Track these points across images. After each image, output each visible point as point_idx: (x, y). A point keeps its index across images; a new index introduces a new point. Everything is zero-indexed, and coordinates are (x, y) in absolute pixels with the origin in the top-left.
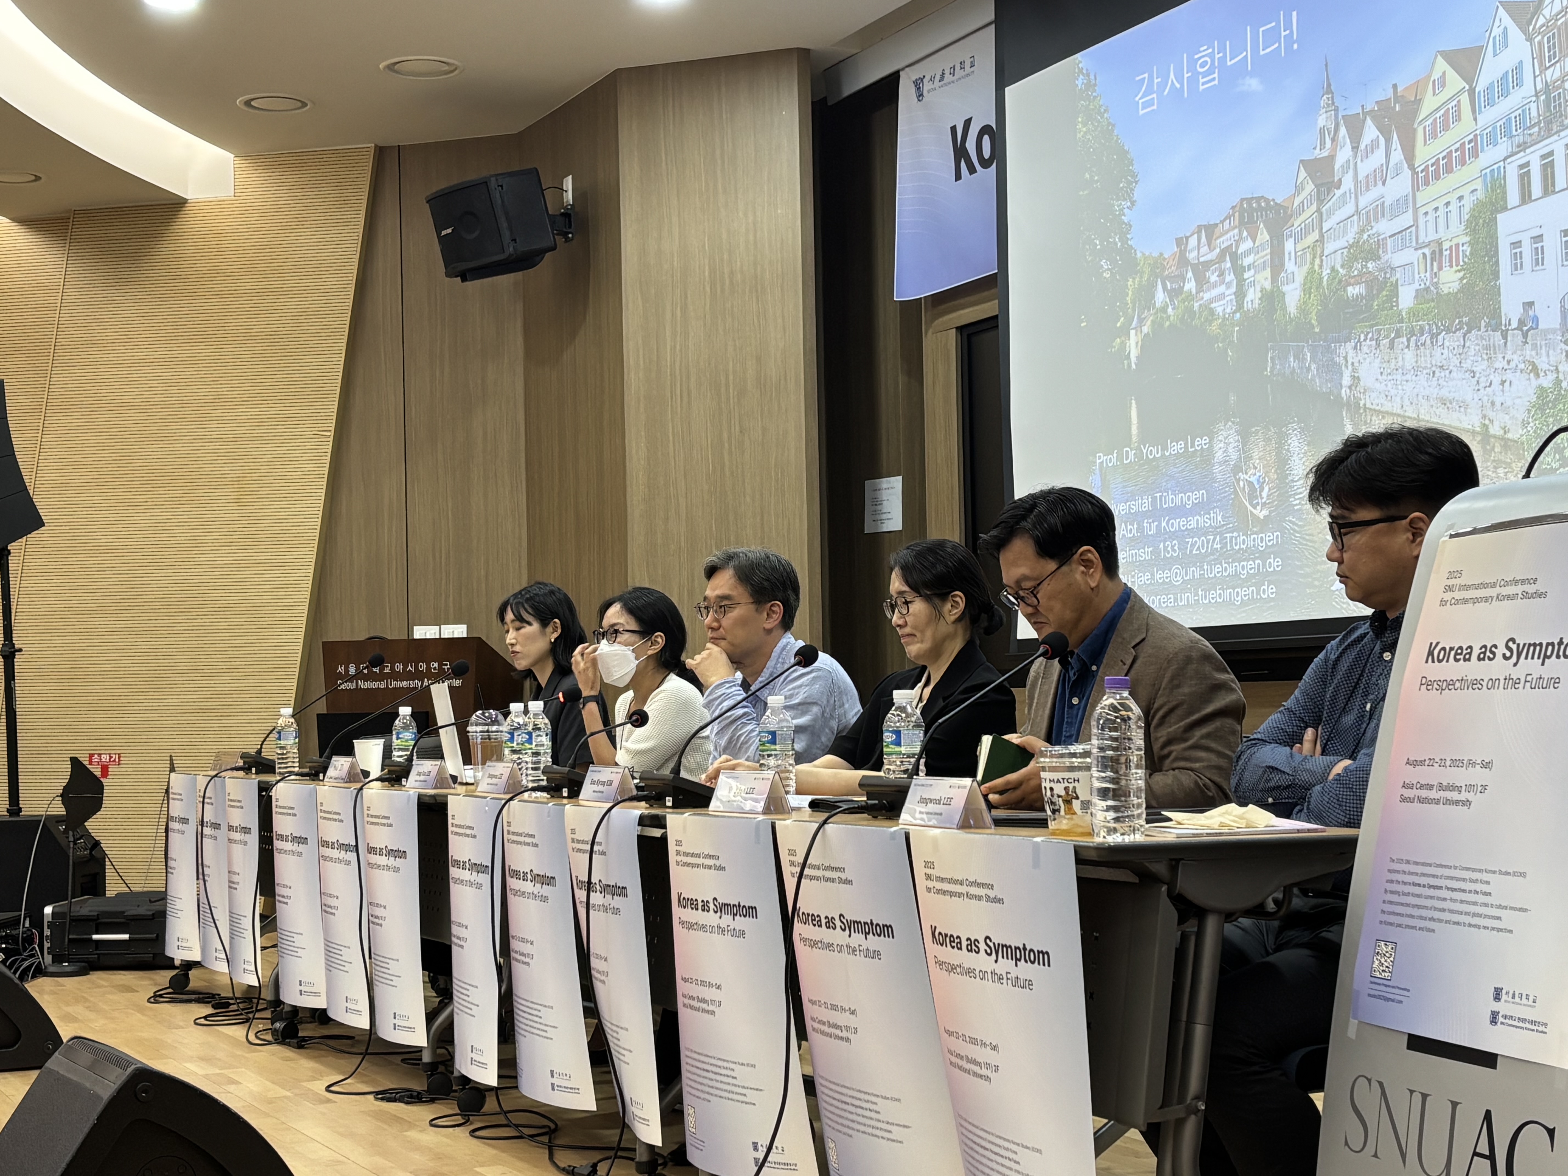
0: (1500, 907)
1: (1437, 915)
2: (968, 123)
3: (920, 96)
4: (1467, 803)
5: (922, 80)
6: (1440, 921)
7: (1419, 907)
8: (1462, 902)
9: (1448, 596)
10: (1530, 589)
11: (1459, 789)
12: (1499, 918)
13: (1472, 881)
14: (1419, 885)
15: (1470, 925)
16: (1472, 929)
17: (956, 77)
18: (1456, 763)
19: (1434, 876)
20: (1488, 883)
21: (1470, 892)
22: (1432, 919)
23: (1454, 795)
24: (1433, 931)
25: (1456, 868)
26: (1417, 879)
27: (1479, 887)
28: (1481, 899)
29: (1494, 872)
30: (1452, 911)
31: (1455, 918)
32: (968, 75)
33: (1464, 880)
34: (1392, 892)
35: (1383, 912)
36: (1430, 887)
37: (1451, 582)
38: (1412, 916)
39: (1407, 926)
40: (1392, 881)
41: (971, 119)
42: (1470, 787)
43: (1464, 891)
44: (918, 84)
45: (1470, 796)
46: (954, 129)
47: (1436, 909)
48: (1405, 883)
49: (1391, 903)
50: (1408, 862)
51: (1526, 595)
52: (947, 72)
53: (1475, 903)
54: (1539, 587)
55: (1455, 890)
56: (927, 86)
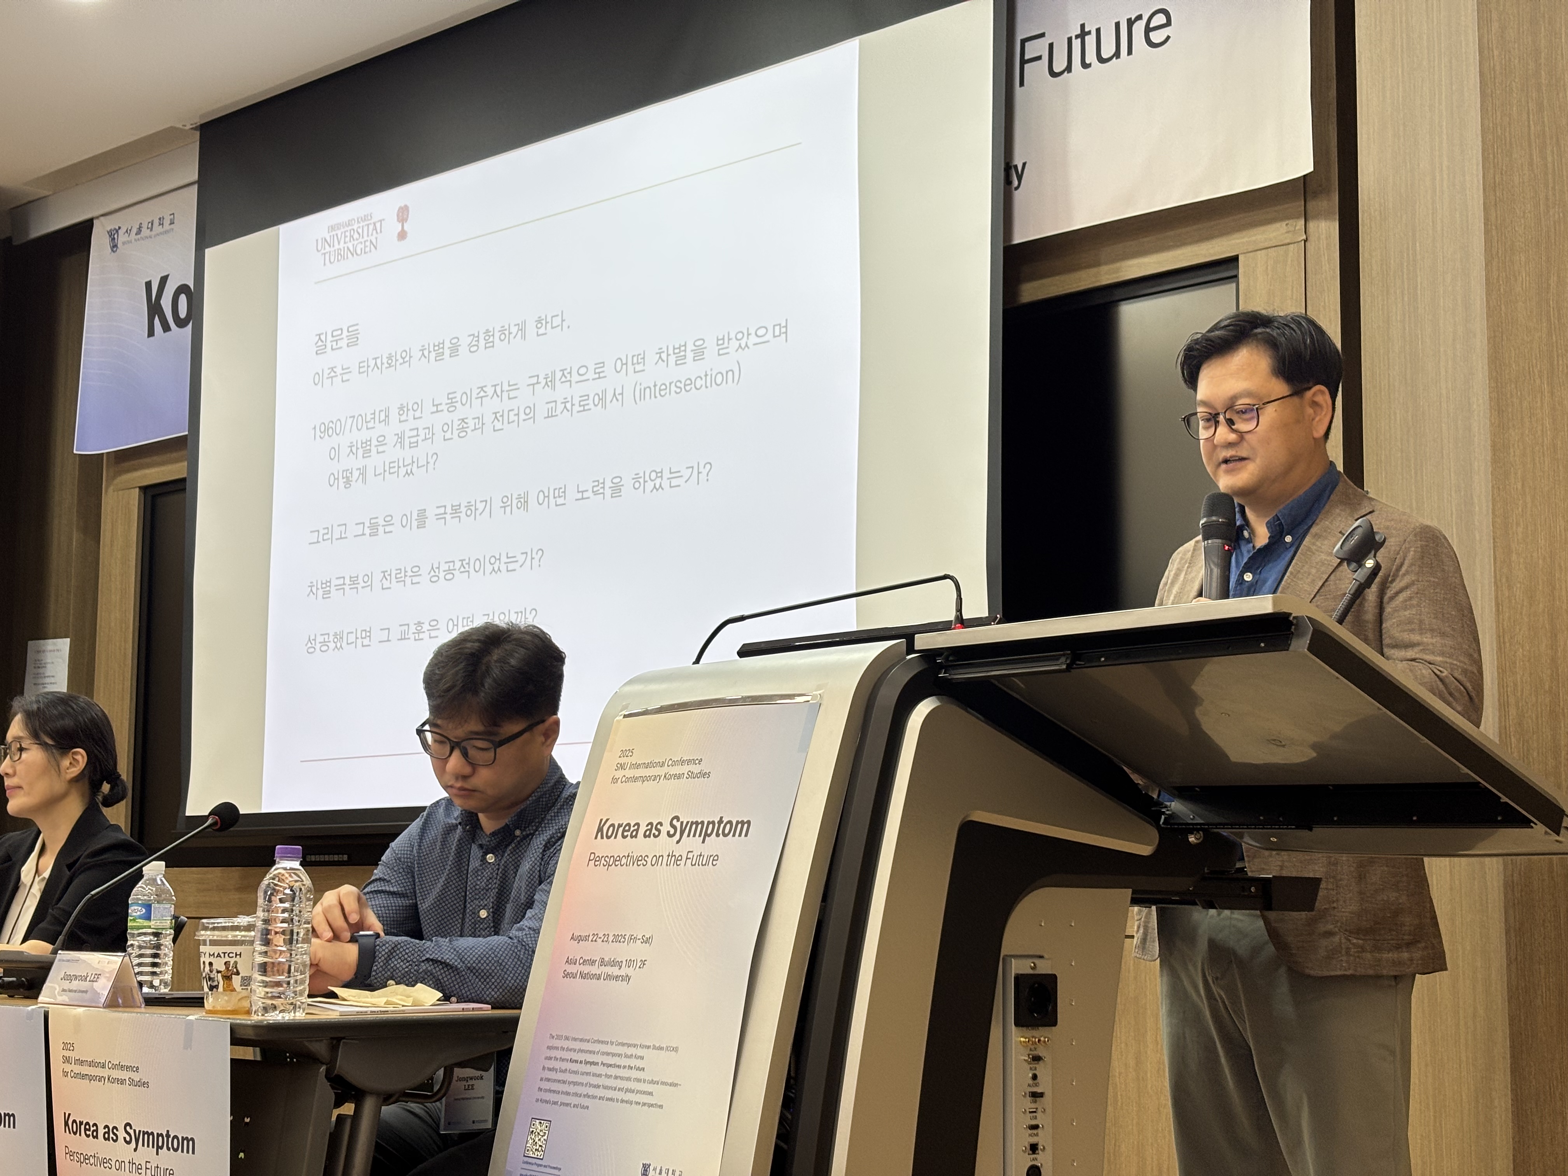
0: (652, 1082)
1: (592, 1091)
2: (164, 280)
3: (114, 247)
4: (627, 978)
5: (117, 231)
6: (594, 1097)
7: (575, 1084)
8: (616, 1077)
9: (620, 774)
10: (696, 769)
11: (619, 965)
12: (651, 1094)
13: (626, 1056)
14: (576, 1061)
15: (622, 1101)
16: (624, 1104)
17: (153, 233)
18: (618, 939)
19: (591, 1052)
20: (642, 1058)
21: (625, 1067)
22: (587, 1096)
23: (614, 971)
24: (587, 1107)
25: (612, 1043)
26: (575, 1056)
27: (633, 1062)
28: (634, 1074)
29: (649, 1047)
30: (606, 1088)
31: (610, 1094)
32: (166, 232)
33: (619, 1055)
34: (550, 1069)
35: (540, 1089)
36: (587, 1063)
37: (623, 760)
38: (568, 1094)
39: (563, 1104)
40: (550, 1058)
41: (167, 276)
42: (630, 963)
43: (619, 1067)
44: (113, 235)
45: (630, 971)
46: (148, 285)
47: (591, 1085)
48: (562, 1060)
49: (548, 1080)
50: (567, 1038)
51: (692, 775)
52: (145, 226)
53: (628, 1079)
54: (704, 767)
55: (610, 1065)
56: (122, 238)
